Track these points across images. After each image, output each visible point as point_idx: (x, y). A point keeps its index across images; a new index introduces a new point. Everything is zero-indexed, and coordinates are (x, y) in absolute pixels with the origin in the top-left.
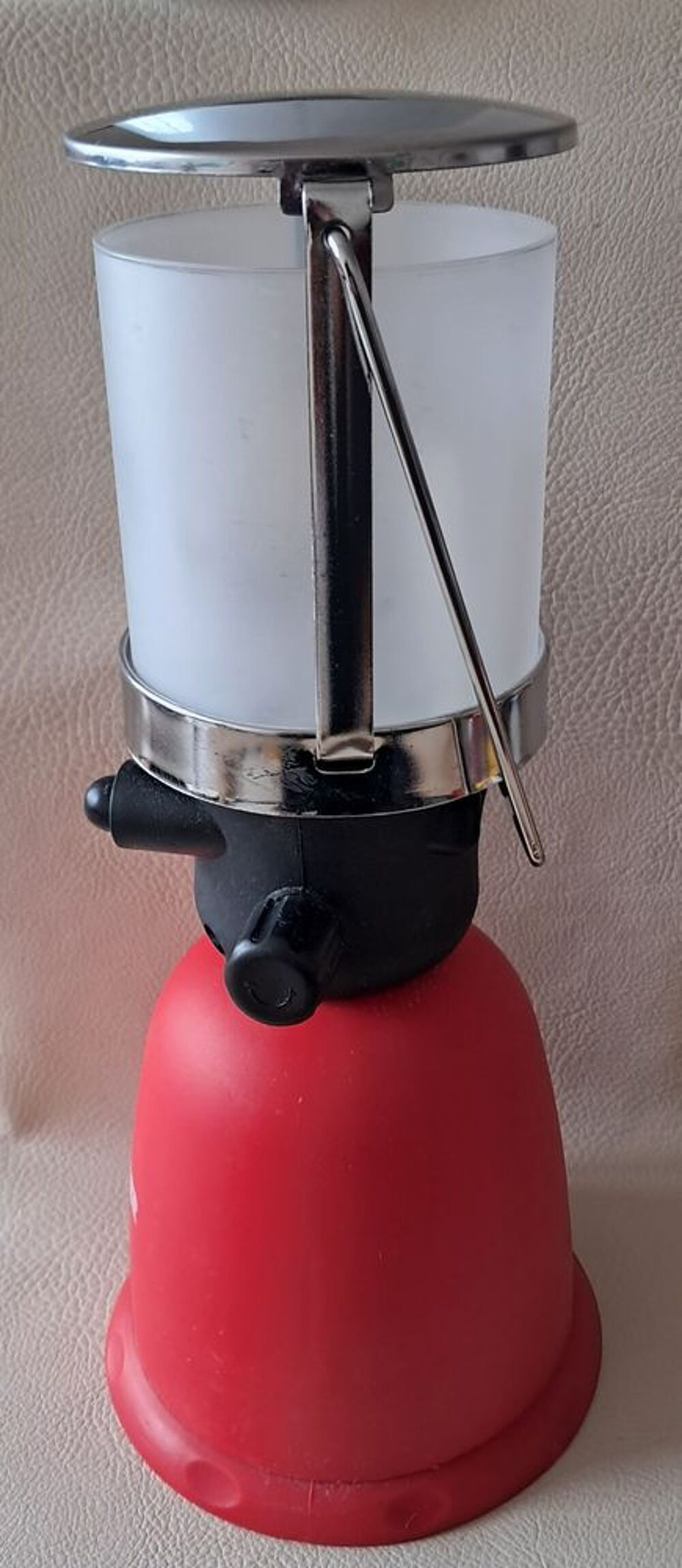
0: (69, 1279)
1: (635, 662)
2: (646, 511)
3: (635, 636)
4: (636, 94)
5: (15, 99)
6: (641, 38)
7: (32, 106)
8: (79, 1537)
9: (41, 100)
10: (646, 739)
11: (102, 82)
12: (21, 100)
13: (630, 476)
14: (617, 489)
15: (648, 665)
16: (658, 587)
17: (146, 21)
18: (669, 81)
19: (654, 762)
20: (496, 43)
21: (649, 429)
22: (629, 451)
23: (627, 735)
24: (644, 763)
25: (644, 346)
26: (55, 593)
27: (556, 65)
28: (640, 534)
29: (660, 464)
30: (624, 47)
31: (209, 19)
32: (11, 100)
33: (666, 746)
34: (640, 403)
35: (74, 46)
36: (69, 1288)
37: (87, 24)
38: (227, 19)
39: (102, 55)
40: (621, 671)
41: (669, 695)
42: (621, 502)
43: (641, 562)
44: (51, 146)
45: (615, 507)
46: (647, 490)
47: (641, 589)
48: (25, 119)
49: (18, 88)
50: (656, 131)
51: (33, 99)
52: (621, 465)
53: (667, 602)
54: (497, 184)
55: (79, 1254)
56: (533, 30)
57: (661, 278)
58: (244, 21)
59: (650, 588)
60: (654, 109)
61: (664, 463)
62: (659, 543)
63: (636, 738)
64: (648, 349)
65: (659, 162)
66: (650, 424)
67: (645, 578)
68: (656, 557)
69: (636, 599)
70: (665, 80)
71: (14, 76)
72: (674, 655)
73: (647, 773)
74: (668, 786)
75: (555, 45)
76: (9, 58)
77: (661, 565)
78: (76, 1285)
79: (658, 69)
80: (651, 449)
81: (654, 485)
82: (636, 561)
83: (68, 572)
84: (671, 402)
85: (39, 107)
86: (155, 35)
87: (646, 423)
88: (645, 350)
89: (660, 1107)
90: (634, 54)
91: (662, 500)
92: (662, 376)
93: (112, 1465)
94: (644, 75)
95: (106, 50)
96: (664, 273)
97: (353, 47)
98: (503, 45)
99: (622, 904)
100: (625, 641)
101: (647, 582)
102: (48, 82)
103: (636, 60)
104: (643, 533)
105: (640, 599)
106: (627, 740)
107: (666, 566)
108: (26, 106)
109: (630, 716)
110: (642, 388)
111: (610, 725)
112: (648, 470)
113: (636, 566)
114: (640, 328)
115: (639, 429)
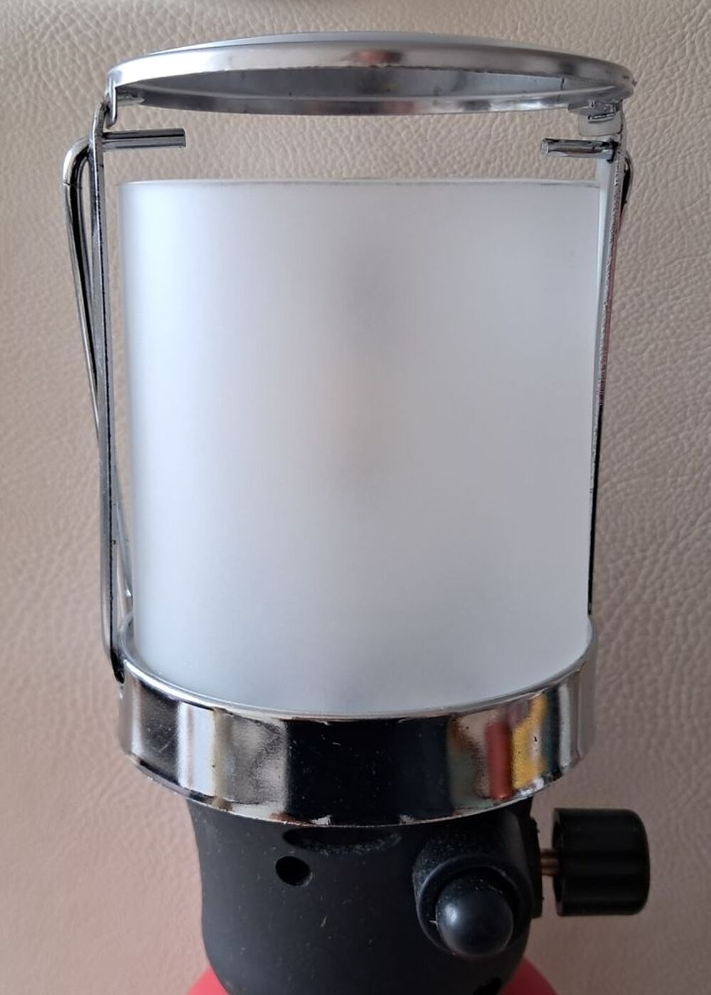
1: (637, 644)
2: (644, 490)
3: (635, 619)
5: (45, 85)
6: (638, 40)
7: (61, 91)
9: (70, 86)
12: (50, 86)
14: (616, 468)
15: (649, 649)
17: (172, 17)
18: (665, 81)
19: (656, 751)
21: (645, 409)
22: (626, 431)
25: (639, 329)
28: (639, 514)
29: (656, 443)
30: (622, 47)
31: (231, 16)
33: (668, 734)
34: (637, 382)
35: (103, 38)
37: (116, 20)
38: (247, 17)
39: (129, 47)
40: (622, 654)
42: (620, 482)
43: (640, 542)
45: (614, 486)
47: (640, 569)
49: (48, 75)
51: (62, 86)
52: (619, 443)
53: (668, 582)
56: (535, 32)
57: (655, 265)
58: (263, 18)
60: (650, 106)
61: (660, 443)
62: (658, 522)
66: (647, 405)
67: (644, 558)
68: (654, 537)
69: (636, 580)
70: (660, 80)
71: (45, 64)
76: (42, 48)
77: (660, 545)
81: (651, 465)
82: (635, 542)
84: (667, 382)
85: (67, 93)
86: (179, 29)
87: (642, 404)
88: (640, 332)
91: (660, 480)
92: (657, 358)
95: (132, 43)
101: (647, 562)
102: (76, 71)
103: (633, 61)
104: (641, 512)
105: (640, 581)
107: (664, 547)
109: (632, 702)
110: (638, 370)
111: (612, 711)
112: (645, 450)
113: (636, 546)
114: (637, 311)
115: (637, 409)
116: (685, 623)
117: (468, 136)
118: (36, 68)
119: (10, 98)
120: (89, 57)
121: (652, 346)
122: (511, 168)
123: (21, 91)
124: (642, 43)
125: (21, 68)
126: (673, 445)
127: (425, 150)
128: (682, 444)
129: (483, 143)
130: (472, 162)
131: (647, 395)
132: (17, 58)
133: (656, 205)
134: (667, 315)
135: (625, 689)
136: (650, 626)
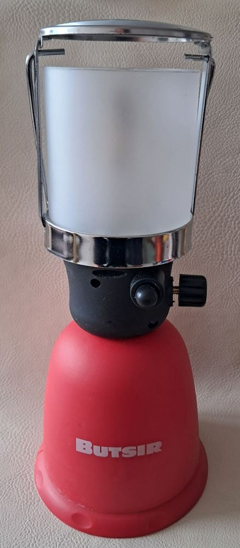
0: (11, 437)
1: (218, 230)
2: (224, 178)
3: (218, 222)
4: (226, 35)
5: (20, 27)
6: (228, 15)
7: (26, 29)
8: (3, 526)
9: (28, 27)
10: (220, 258)
11: (49, 22)
13: (218, 165)
14: (214, 170)
15: (222, 232)
16: (226, 205)
17: (64, 3)
18: (237, 31)
19: (223, 266)
20: (179, 15)
21: (225, 149)
22: (219, 157)
23: (214, 256)
24: (219, 266)
25: (225, 120)
27: (199, 23)
28: (221, 186)
29: (229, 162)
30: (223, 18)
31: (85, 3)
32: (18, 27)
33: (227, 260)
34: (223, 140)
35: (40, 10)
36: (11, 440)
37: (45, 3)
38: (91, 3)
39: (49, 13)
40: (213, 233)
41: (228, 242)
42: (215, 175)
43: (221, 196)
44: (31, 43)
45: (213, 176)
46: (224, 170)
47: (221, 204)
48: (23, 34)
49: (21, 23)
50: (232, 48)
51: (26, 27)
52: (216, 161)
53: (230, 210)
54: (178, 63)
55: (15, 429)
56: (192, 11)
57: (231, 98)
58: (96, 4)
59: (224, 205)
61: (230, 161)
62: (228, 189)
63: (217, 257)
64: (226, 121)
65: (232, 59)
66: (226, 148)
67: (222, 201)
68: (226, 194)
69: (219, 208)
70: (236, 31)
71: (20, 19)
72: (231, 229)
73: (220, 270)
74: (227, 275)
75: (199, 17)
76: (19, 13)
77: (228, 197)
78: (13, 439)
79: (234, 26)
80: (226, 157)
81: (227, 169)
82: (220, 195)
84: (233, 140)
85: (28, 30)
86: (67, 7)
87: (225, 147)
88: (225, 121)
90: (226, 21)
91: (229, 174)
92: (230, 131)
93: (17, 502)
94: (229, 28)
95: (50, 12)
96: (232, 96)
97: (132, 14)
98: (182, 16)
99: (210, 315)
100: (215, 223)
101: (223, 203)
102: (31, 22)
103: (227, 23)
104: (222, 185)
105: (220, 209)
106: (214, 258)
107: (230, 198)
108: (24, 29)
109: (215, 249)
110: (224, 135)
111: (208, 252)
112: (225, 164)
113: (219, 197)
114: (224, 114)
115: (223, 149)
116: (235, 223)
117: (167, 49)
118: (17, 20)
119: (8, 31)
120: (35, 16)
121: (229, 127)
122: (182, 61)
123: (11, 29)
124: (230, 17)
125: (11, 20)
126: (234, 162)
127: (152, 53)
128: (238, 162)
129: (172, 51)
130: (168, 58)
131: (226, 144)
132: (10, 16)
133: (232, 76)
134: (235, 116)
135: (213, 245)
136: (223, 224)
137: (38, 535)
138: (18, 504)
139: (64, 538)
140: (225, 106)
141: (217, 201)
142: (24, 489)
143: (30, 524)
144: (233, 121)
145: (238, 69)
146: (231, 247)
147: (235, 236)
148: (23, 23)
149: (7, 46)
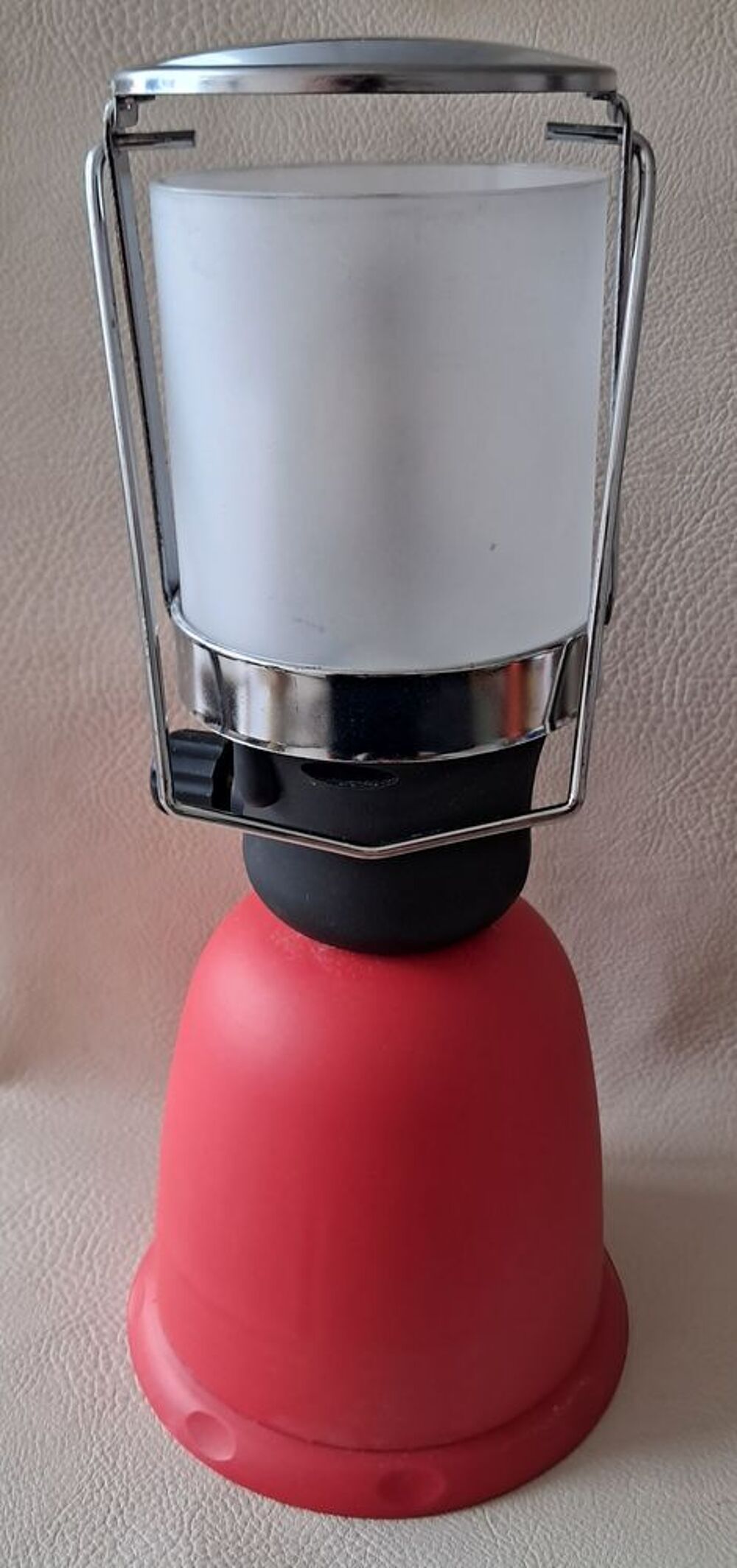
0: (38, 1222)
1: (633, 635)
3: (634, 611)
4: (659, 73)
5: (50, 40)
6: (665, 18)
7: (67, 48)
8: (26, 1469)
9: (76, 42)
10: (640, 712)
11: (137, 29)
12: (56, 41)
13: (637, 450)
15: (646, 640)
16: (659, 563)
19: (647, 736)
20: (525, 14)
21: (657, 404)
23: (622, 707)
24: (638, 736)
25: (655, 321)
26: (64, 534)
27: (581, 38)
28: (644, 509)
29: (665, 440)
32: (45, 41)
33: (660, 721)
34: (651, 377)
36: (38, 1230)
40: (619, 643)
41: (665, 670)
43: (644, 537)
44: (83, 89)
46: (653, 465)
47: (643, 562)
48: (60, 61)
49: (54, 29)
50: (677, 109)
51: (68, 42)
53: (669, 577)
54: (519, 152)
55: (50, 1198)
59: (652, 562)
60: (676, 87)
61: (670, 440)
62: (663, 518)
63: (631, 711)
64: (660, 325)
65: (679, 139)
66: (660, 400)
67: (647, 553)
68: (659, 533)
69: (637, 573)
70: (687, 60)
71: (51, 17)
72: (671, 631)
73: (640, 747)
74: (659, 761)
75: (582, 18)
77: (663, 541)
78: (44, 1228)
79: (681, 48)
80: (659, 425)
81: (660, 461)
82: (639, 536)
83: (79, 513)
84: (680, 379)
85: (74, 50)
87: (655, 399)
88: (657, 325)
89: (640, 1084)
90: (658, 35)
91: (668, 476)
92: (672, 352)
93: (64, 1401)
94: (667, 53)
96: (679, 249)
97: (385, 9)
98: (531, 15)
99: (610, 874)
101: (648, 557)
102: (83, 26)
103: (660, 39)
104: (647, 508)
105: (641, 574)
106: (622, 713)
107: (668, 543)
108: (61, 48)
109: (625, 689)
110: (652, 364)
112: (655, 446)
113: (639, 541)
114: (655, 302)
115: (649, 404)
116: (682, 617)
117: (488, 110)
118: (40, 20)
119: (13, 52)
120: (97, 11)
121: (668, 340)
122: (532, 144)
123: (24, 45)
124: (669, 20)
125: (24, 21)
126: (682, 442)
127: (443, 122)
128: (692, 442)
129: (504, 117)
130: (491, 137)
132: (21, 9)
133: (679, 191)
134: (685, 309)
135: (620, 676)
136: (648, 618)
137: (128, 1491)
138: (66, 1408)
139: (203, 1499)
140: (658, 280)
141: (631, 551)
142: (82, 1367)
143: (105, 1464)
144: (681, 324)
145: (694, 170)
146: (671, 684)
147: (682, 652)
148: (58, 29)
149: (11, 94)
